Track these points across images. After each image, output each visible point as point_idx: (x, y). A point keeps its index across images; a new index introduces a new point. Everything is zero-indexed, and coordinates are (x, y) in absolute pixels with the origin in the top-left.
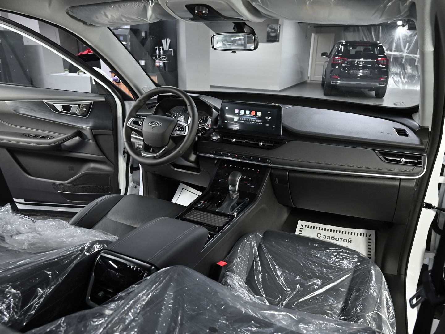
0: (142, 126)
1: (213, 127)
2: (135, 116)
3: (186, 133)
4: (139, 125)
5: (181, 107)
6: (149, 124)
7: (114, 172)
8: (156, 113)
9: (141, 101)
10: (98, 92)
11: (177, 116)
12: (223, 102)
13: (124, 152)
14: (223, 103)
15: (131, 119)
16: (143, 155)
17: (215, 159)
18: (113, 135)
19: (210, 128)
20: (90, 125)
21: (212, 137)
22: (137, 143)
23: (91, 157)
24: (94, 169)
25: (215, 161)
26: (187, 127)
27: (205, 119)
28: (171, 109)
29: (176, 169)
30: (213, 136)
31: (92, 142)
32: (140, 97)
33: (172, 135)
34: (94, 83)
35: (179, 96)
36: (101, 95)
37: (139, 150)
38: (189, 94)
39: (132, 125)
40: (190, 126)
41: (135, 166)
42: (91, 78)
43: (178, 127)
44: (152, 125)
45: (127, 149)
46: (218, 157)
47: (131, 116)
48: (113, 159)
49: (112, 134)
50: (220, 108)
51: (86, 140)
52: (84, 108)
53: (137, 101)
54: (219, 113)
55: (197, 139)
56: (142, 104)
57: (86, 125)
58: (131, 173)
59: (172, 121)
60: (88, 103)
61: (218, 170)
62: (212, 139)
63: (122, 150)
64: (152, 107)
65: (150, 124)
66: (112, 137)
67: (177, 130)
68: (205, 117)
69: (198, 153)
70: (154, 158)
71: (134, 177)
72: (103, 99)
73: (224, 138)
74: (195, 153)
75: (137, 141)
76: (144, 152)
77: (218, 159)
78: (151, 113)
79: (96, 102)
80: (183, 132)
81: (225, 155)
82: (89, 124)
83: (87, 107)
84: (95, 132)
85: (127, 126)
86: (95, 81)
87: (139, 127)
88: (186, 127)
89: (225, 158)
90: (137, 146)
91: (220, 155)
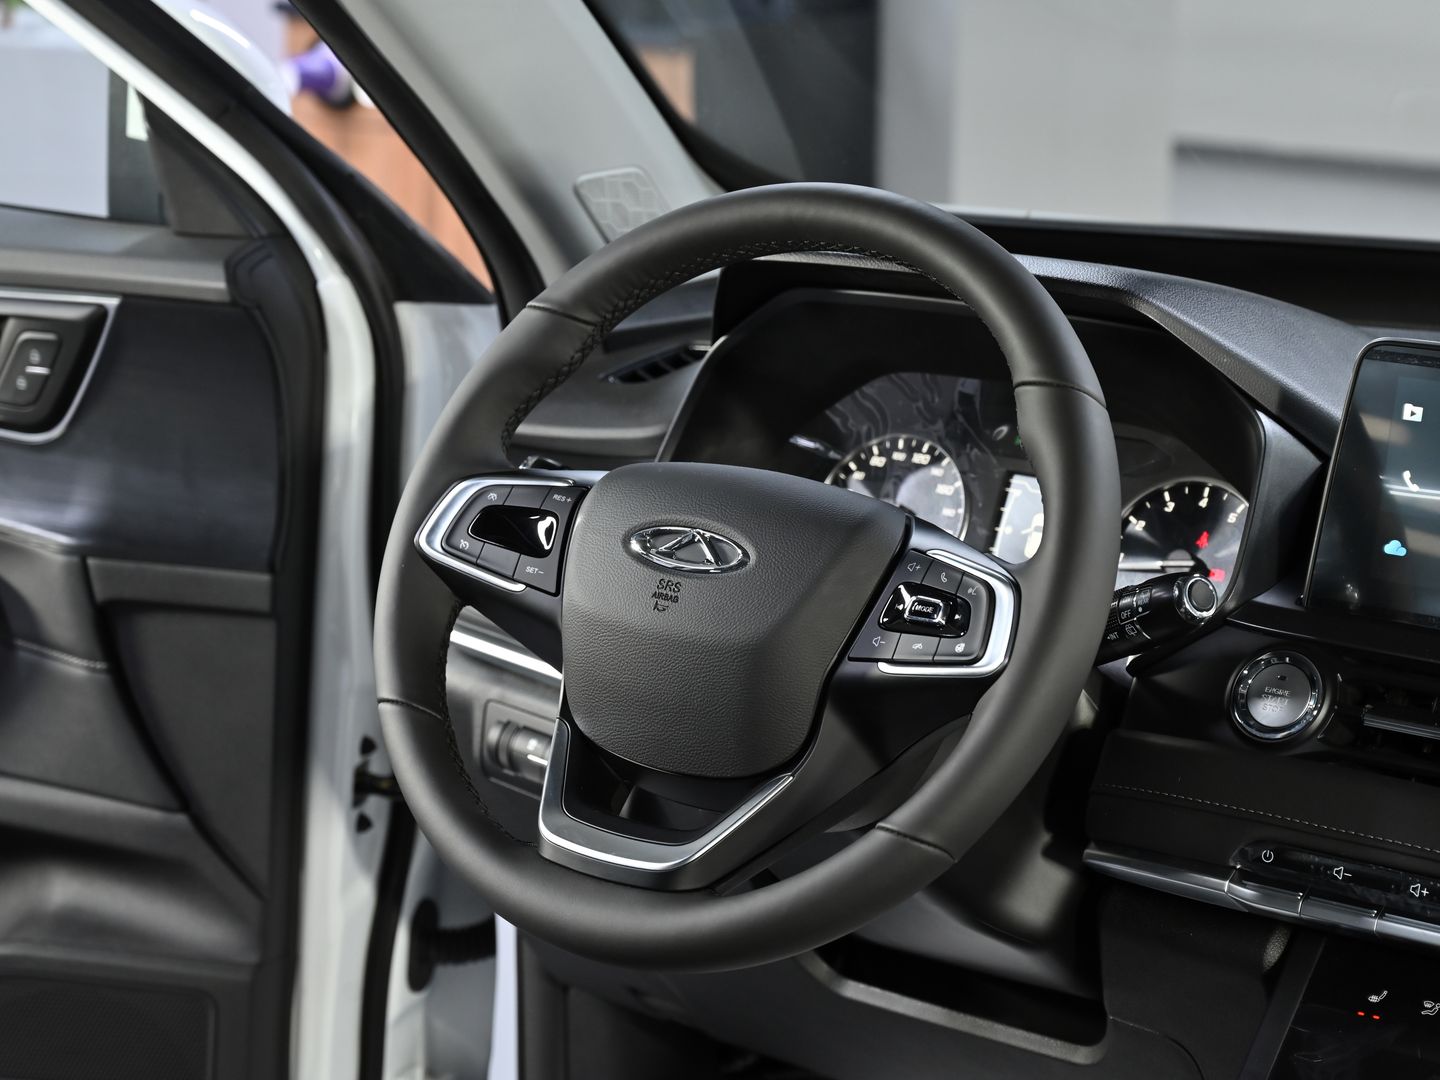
0: (555, 555)
1: (1260, 599)
2: (500, 455)
3: (993, 658)
4: (537, 552)
5: (941, 379)
6: (626, 543)
7: (258, 968)
8: (690, 440)
9: (560, 314)
10: (170, 214)
11: (890, 462)
12: (1370, 353)
13: (365, 784)
14: (1372, 368)
15: (462, 493)
16: (558, 848)
17: (1263, 924)
18: (273, 614)
19: (1231, 605)
20: (76, 514)
21: (1247, 697)
22: (497, 712)
23: (56, 812)
24: (76, 925)
25: (1263, 947)
26: (1005, 597)
27: (1170, 507)
28: (838, 397)
29: (856, 991)
30: (1260, 694)
31: (76, 668)
32: (559, 281)
33: (849, 668)
34: (137, 128)
35: (928, 281)
36: (195, 240)
37: (506, 778)
38: (1034, 266)
39: (464, 544)
40: (1038, 590)
41: (453, 919)
42: (118, 87)
43: (913, 589)
44: (656, 559)
45: (388, 759)
46: (1298, 908)
47: (455, 461)
48: (255, 851)
49: (262, 602)
50: (1336, 410)
51: (25, 651)
52: (35, 356)
53: (528, 317)
54: (1324, 458)
55: (1085, 711)
56: (567, 351)
57: (41, 515)
58: (418, 979)
59: (850, 529)
60: (72, 308)
61: (1293, 1042)
62: (1247, 715)
63: (348, 758)
64: (657, 370)
65: (635, 546)
66: (266, 631)
67: (897, 623)
68: (1176, 493)
69: (1094, 855)
70: (661, 886)
71: (440, 1025)
72: (207, 281)
73: (1373, 722)
74: (1061, 852)
75: (494, 691)
76: (567, 820)
77: (1298, 930)
78: (641, 424)
79: (138, 306)
80: (960, 648)
81: (1374, 895)
82: (60, 501)
83: (58, 345)
84: (115, 577)
85: (413, 555)
86: (152, 112)
87: (531, 567)
88: (991, 592)
89: (1376, 924)
90: (494, 735)
91: (1322, 889)
